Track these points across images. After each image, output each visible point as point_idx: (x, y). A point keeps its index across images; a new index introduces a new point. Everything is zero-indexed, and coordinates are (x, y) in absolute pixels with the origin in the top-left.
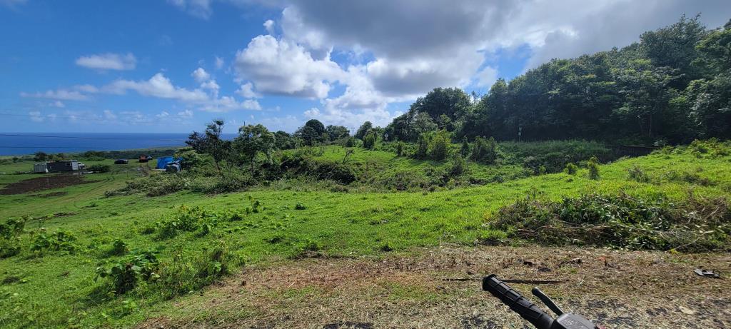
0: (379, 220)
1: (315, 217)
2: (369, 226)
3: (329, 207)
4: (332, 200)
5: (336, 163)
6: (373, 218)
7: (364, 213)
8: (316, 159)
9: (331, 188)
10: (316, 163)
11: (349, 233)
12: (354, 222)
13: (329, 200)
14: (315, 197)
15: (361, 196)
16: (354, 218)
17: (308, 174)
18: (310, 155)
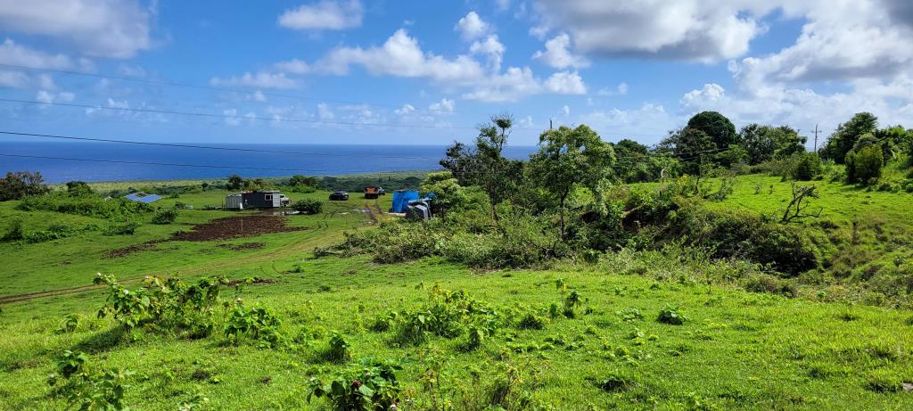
0: (894, 381)
1: (706, 346)
2: (862, 392)
3: (743, 328)
4: (753, 311)
5: (765, 219)
6: (874, 373)
7: (848, 356)
8: (710, 207)
9: (746, 281)
10: (710, 218)
11: (800, 400)
12: (814, 373)
13: (743, 311)
14: (706, 298)
15: (837, 309)
16: (818, 364)
17: (688, 243)
18: (696, 198)
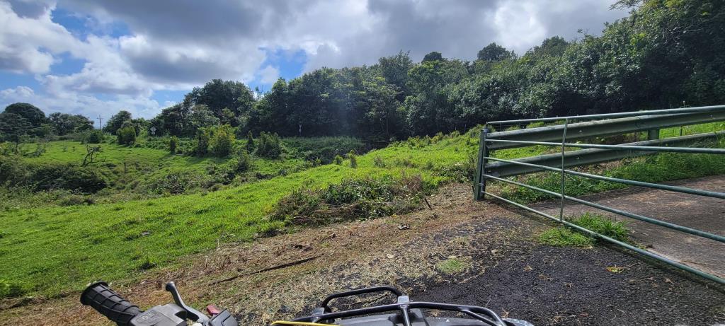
0: (138, 233)
2: (122, 242)
4: (61, 218)
5: (70, 165)
6: (128, 232)
7: (115, 228)
8: (28, 161)
9: (61, 201)
10: (30, 167)
11: (87, 258)
12: (96, 242)
13: (54, 219)
15: (112, 206)
16: (98, 236)
